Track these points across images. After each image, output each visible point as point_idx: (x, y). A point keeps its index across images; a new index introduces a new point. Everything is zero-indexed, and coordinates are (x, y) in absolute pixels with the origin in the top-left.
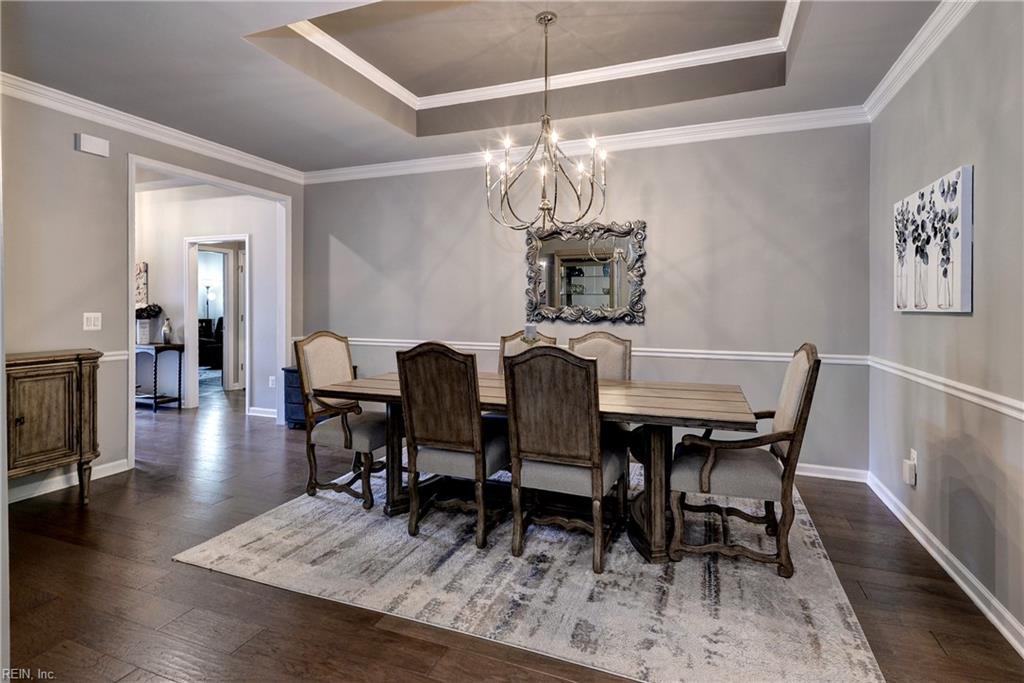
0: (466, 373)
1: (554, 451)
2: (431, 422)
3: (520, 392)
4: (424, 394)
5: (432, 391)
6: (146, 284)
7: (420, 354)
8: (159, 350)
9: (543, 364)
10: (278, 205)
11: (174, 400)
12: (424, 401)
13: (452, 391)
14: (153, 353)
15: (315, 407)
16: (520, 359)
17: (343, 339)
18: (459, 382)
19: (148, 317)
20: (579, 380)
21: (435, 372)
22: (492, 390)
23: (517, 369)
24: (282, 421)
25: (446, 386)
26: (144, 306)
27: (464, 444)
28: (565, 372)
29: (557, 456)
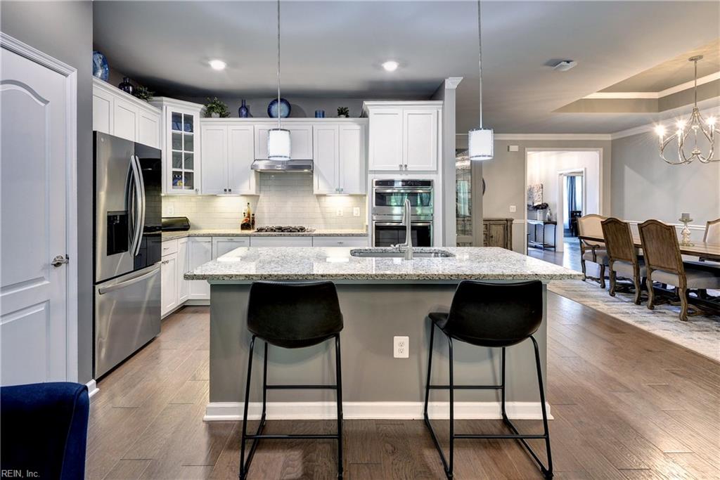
0: (626, 231)
1: (663, 266)
2: (616, 250)
3: (646, 240)
4: (612, 239)
5: (615, 237)
6: (542, 194)
8: (545, 223)
9: (653, 227)
10: (594, 152)
11: (552, 247)
12: (613, 241)
13: (622, 237)
14: (543, 224)
16: (644, 225)
18: (624, 234)
19: (542, 209)
20: (667, 235)
21: (615, 230)
22: (636, 239)
23: (643, 230)
25: (619, 235)
26: (540, 203)
27: (629, 260)
28: (662, 231)
29: (665, 268)
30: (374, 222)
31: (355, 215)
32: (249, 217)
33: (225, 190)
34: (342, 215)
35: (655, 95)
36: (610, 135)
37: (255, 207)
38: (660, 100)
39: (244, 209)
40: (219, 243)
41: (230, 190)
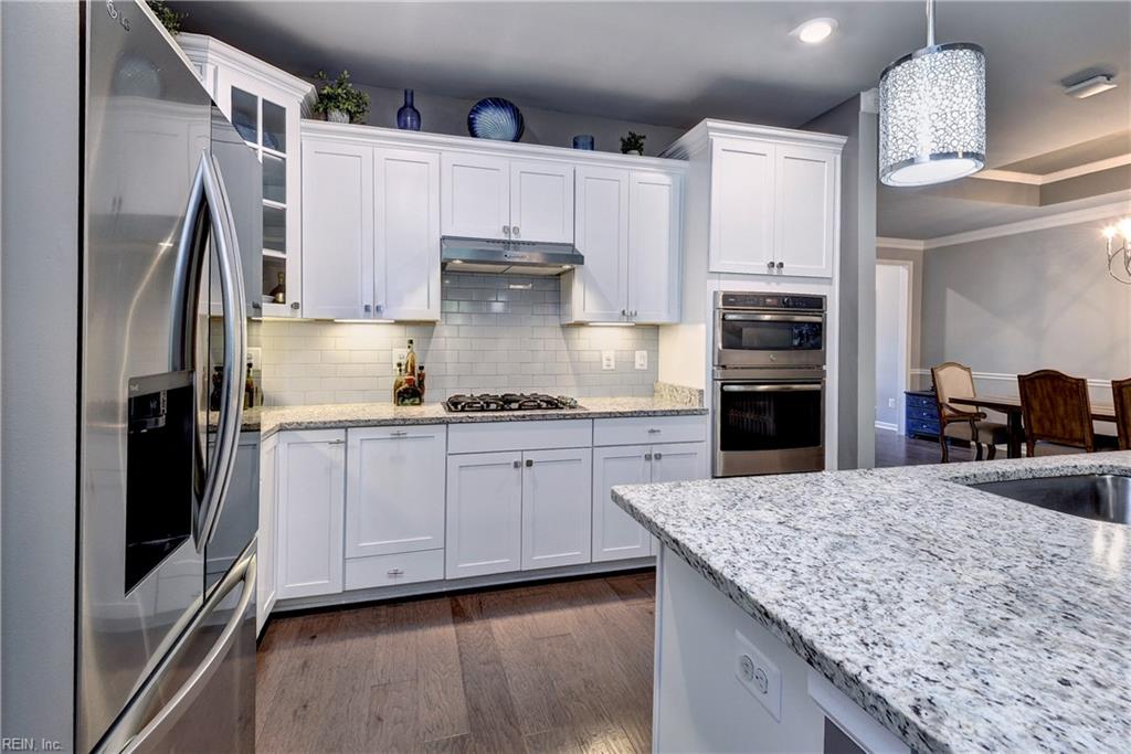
0: (1077, 392)
2: (1047, 424)
4: (1041, 404)
5: (1047, 402)
7: (1037, 377)
10: (901, 267)
12: (1041, 410)
13: (1066, 403)
15: (947, 412)
17: (968, 369)
18: (1071, 397)
21: (1050, 390)
23: (1124, 390)
24: (903, 433)
25: (1061, 402)
27: (1076, 440)
30: (719, 383)
31: (637, 366)
32: (413, 373)
33: (367, 308)
34: (613, 367)
35: (1038, 180)
36: (922, 242)
37: (425, 352)
38: (1042, 187)
39: (401, 353)
40: (366, 444)
41: (378, 308)
